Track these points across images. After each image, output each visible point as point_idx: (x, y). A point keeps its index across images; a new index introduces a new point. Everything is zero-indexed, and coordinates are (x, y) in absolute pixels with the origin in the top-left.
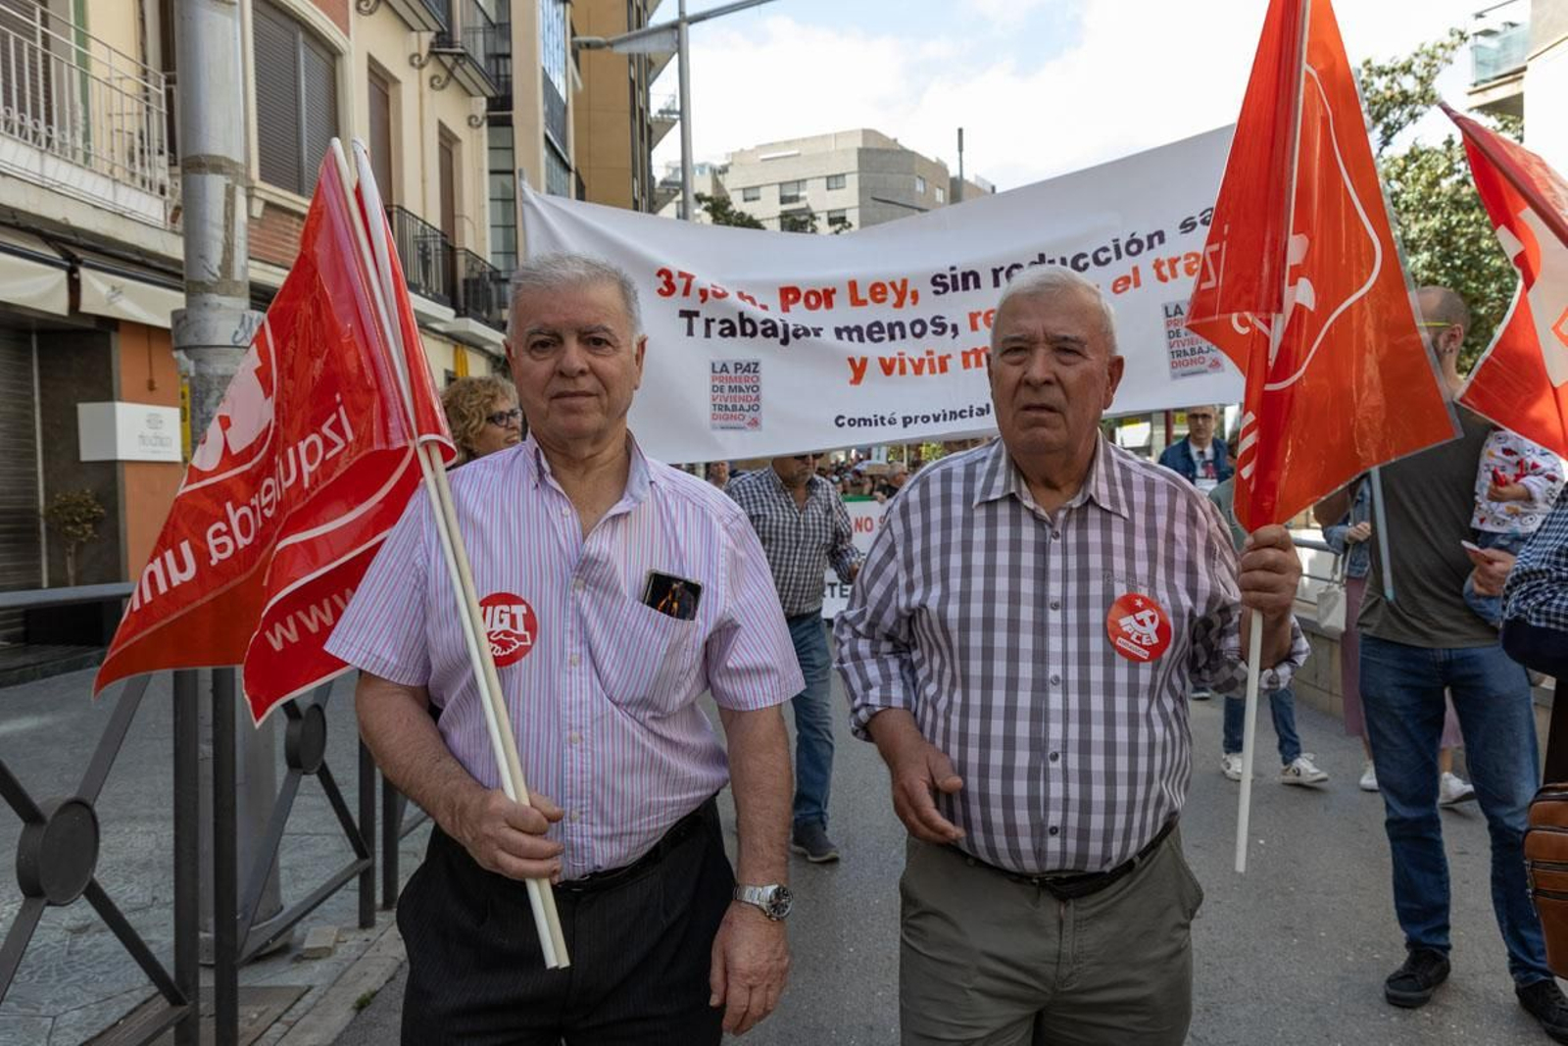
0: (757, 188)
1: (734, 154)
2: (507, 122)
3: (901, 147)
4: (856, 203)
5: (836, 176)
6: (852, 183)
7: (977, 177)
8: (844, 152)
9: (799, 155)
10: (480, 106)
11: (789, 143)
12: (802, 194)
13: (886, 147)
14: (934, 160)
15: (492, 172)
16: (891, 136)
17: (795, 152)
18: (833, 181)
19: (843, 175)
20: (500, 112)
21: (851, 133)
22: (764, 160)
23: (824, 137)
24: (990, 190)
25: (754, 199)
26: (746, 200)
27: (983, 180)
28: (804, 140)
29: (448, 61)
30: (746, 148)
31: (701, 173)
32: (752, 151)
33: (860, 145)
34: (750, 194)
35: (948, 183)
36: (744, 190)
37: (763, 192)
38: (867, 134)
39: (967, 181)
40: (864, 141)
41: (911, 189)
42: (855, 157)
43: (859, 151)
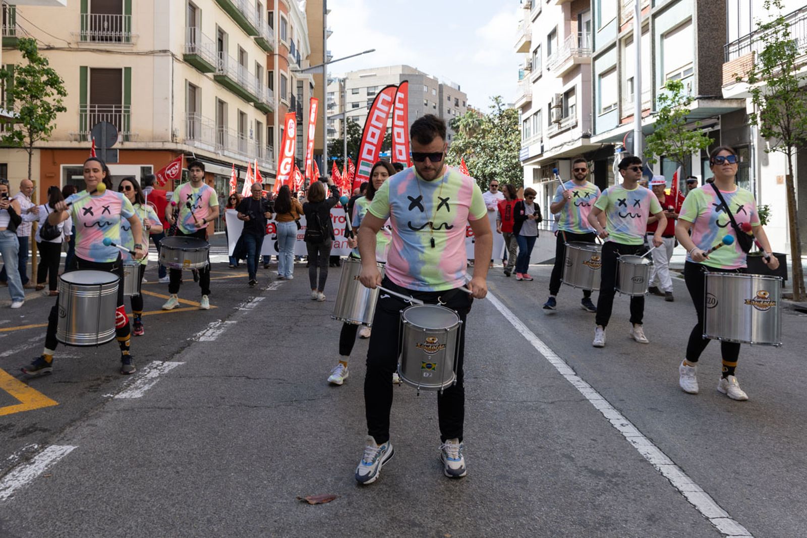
0: (358, 89)
1: (348, 73)
3: (419, 72)
7: (452, 83)
8: (394, 74)
9: (375, 75)
11: (371, 70)
12: (377, 92)
13: (411, 73)
14: (432, 78)
15: (298, 136)
16: (414, 67)
17: (375, 74)
21: (397, 66)
22: (361, 77)
23: (386, 68)
24: (457, 88)
25: (356, 93)
26: (353, 94)
27: (455, 84)
28: (378, 68)
30: (353, 71)
31: (335, 82)
32: (356, 72)
33: (401, 73)
34: (355, 91)
35: (438, 87)
36: (352, 89)
37: (360, 91)
38: (404, 67)
39: (446, 86)
40: (403, 70)
41: (422, 91)
42: (399, 77)
43: (400, 75)
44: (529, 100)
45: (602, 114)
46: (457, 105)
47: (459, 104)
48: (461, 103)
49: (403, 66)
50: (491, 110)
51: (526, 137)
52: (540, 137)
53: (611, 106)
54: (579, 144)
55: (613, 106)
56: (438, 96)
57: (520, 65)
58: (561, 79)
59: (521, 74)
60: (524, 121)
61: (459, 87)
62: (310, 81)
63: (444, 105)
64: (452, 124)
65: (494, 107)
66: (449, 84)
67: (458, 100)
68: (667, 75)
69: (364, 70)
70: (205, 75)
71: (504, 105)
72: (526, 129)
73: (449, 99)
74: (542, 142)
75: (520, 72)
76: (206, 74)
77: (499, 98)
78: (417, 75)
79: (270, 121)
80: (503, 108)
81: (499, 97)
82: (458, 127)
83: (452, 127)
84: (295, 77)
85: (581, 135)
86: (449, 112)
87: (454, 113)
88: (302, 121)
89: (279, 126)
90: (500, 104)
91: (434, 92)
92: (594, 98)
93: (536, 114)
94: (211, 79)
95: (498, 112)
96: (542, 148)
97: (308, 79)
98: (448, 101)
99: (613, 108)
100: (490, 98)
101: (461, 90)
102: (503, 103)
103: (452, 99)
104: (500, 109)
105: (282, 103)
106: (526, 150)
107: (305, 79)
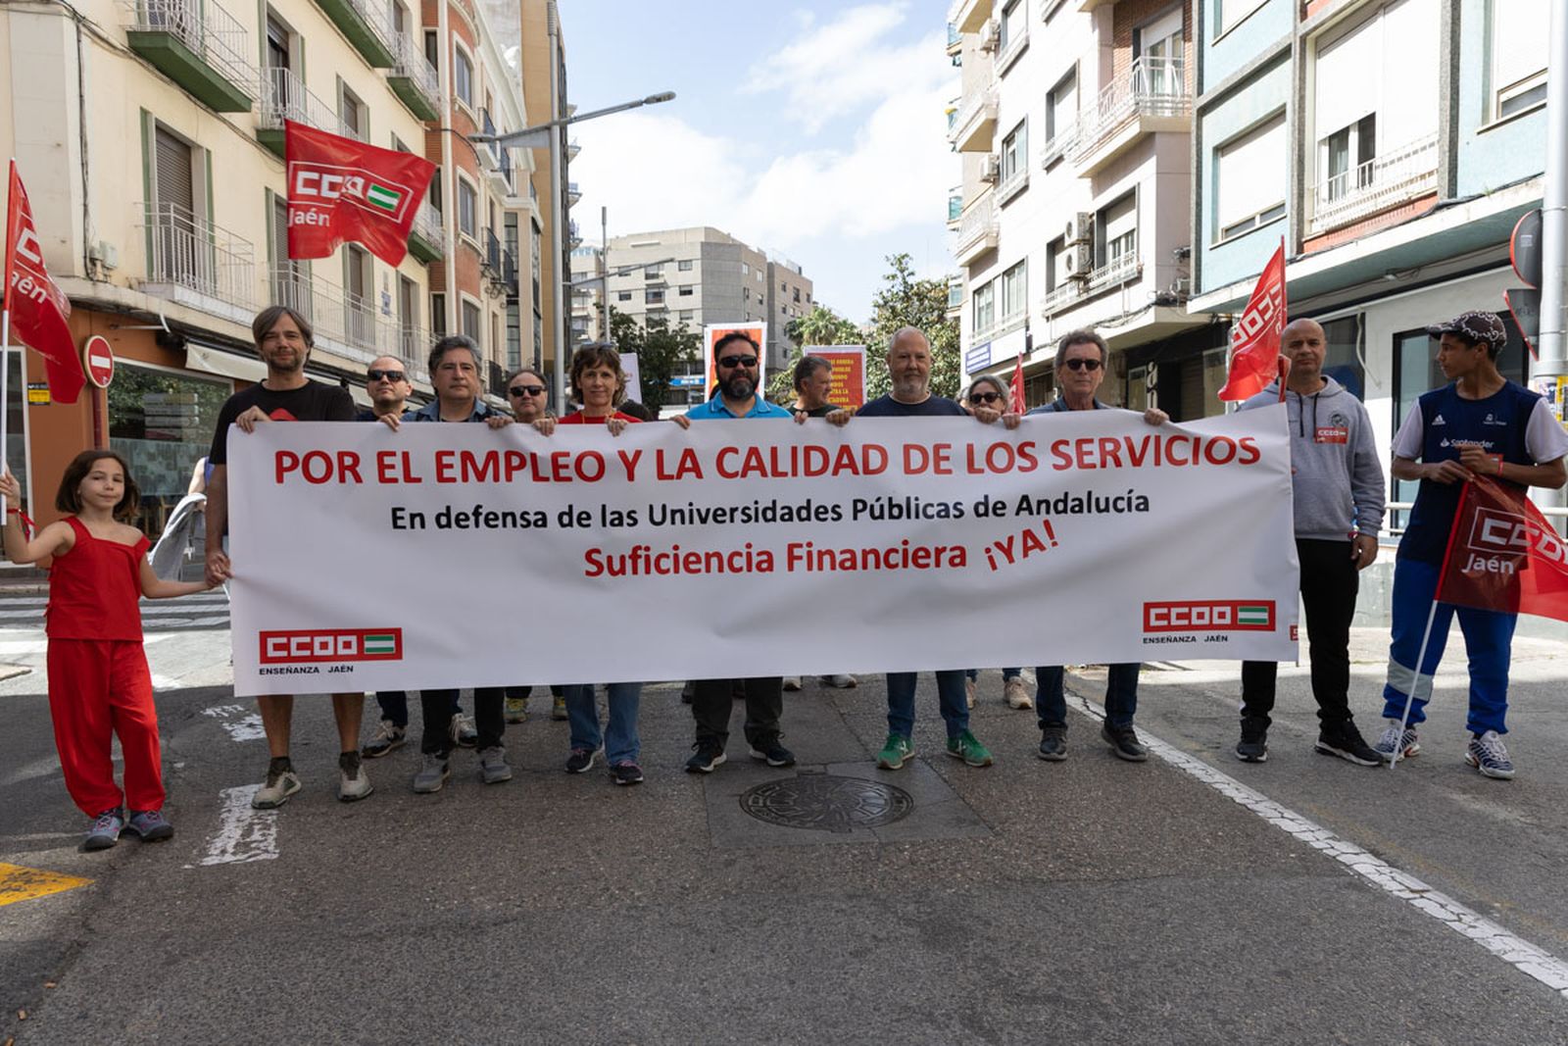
0: (629, 267)
1: (611, 241)
2: (516, 303)
3: (733, 240)
4: (700, 281)
5: (686, 261)
6: (697, 266)
7: (788, 261)
8: (691, 244)
9: (658, 244)
10: (504, 298)
11: (652, 234)
12: (661, 273)
13: (721, 241)
14: (755, 251)
15: (509, 327)
16: (726, 233)
17: (656, 241)
18: (683, 264)
19: (691, 261)
20: (513, 301)
21: (694, 230)
22: (634, 246)
23: (677, 231)
24: (796, 271)
25: (626, 275)
26: (620, 275)
27: (793, 263)
28: (663, 232)
29: (498, 286)
30: (621, 236)
31: (588, 253)
32: (625, 238)
33: (703, 240)
34: (623, 272)
35: (766, 266)
36: (619, 268)
37: (632, 270)
38: (708, 231)
39: (780, 265)
40: (706, 236)
41: (739, 272)
42: (699, 248)
43: (702, 243)
44: (992, 245)
45: (1220, 242)
46: (797, 299)
47: (801, 297)
48: (803, 297)
49: (706, 228)
50: (888, 284)
51: (979, 327)
52: (1023, 317)
53: (1253, 218)
54: (1148, 319)
55: (1258, 218)
56: (765, 283)
57: (952, 190)
58: (1088, 182)
59: (953, 207)
60: (975, 292)
61: (800, 269)
62: (531, 214)
63: (776, 298)
64: (791, 330)
65: (894, 277)
66: (784, 263)
67: (798, 290)
68: (1501, 91)
69: (639, 235)
70: (224, 121)
71: (912, 274)
72: (979, 309)
73: (784, 288)
74: (1027, 329)
75: (950, 204)
76: (222, 114)
77: (906, 259)
78: (730, 245)
79: (437, 280)
80: (911, 280)
81: (906, 255)
82: (801, 335)
83: (791, 336)
84: (501, 204)
85: (1153, 298)
86: (784, 310)
87: (791, 312)
88: (517, 295)
89: (458, 294)
90: (906, 273)
91: (759, 276)
92: (1199, 204)
93: (1009, 273)
94: (244, 136)
95: (902, 288)
96: (1029, 341)
97: (528, 210)
98: (782, 293)
99: (1258, 224)
100: (888, 259)
101: (804, 274)
102: (910, 270)
103: (789, 288)
104: (906, 282)
105: (464, 241)
106: (985, 349)
107: (520, 209)
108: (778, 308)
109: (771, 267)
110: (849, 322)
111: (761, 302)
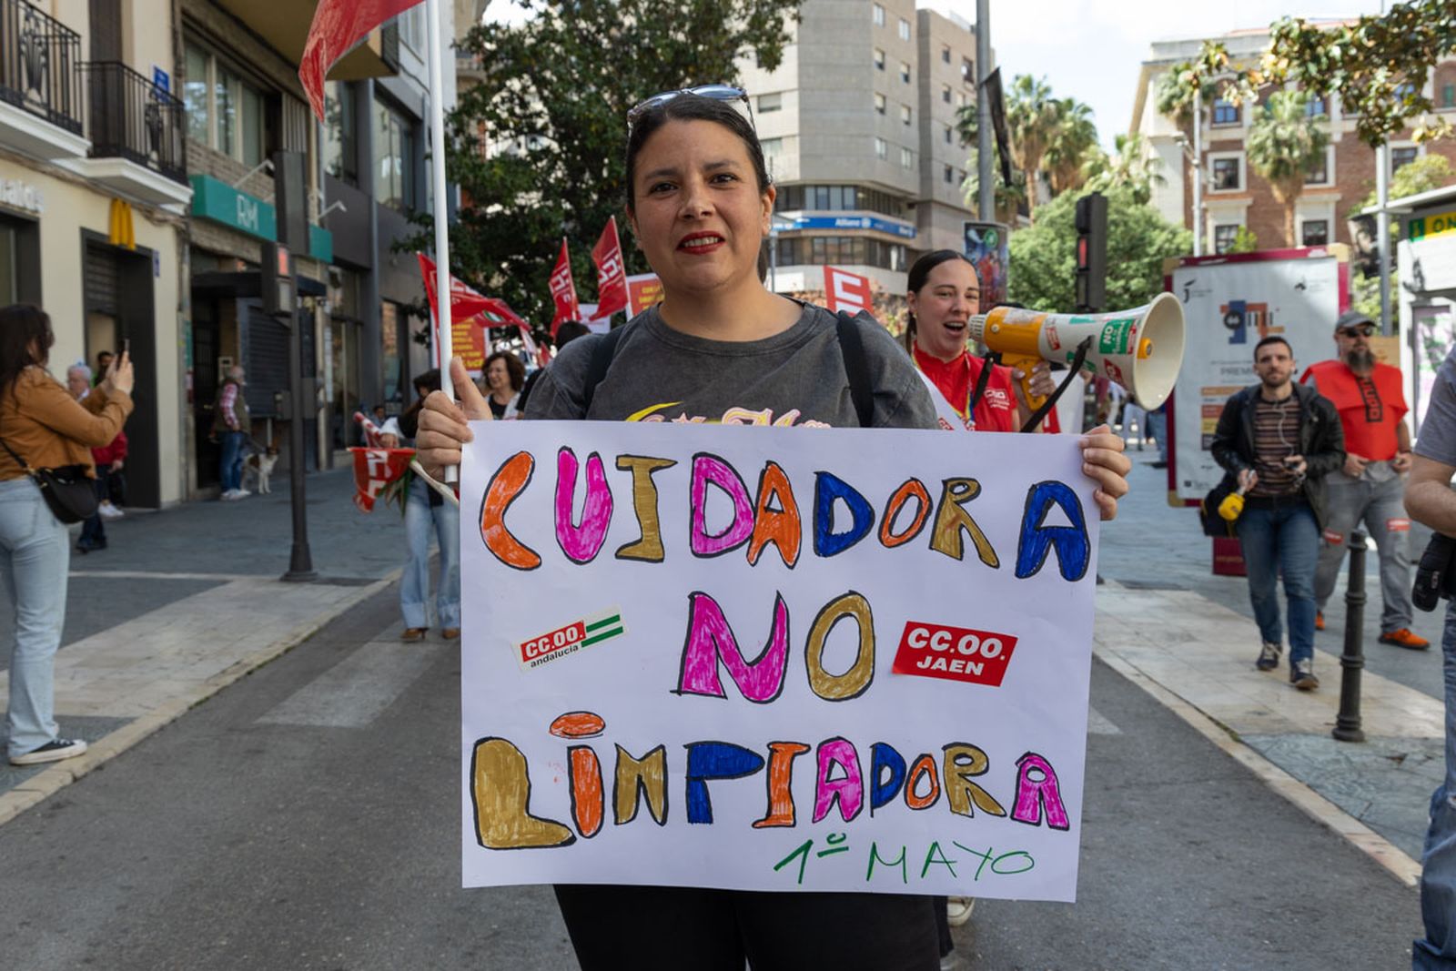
108: (937, 92)
109: (924, 17)
110: (1077, 103)
111: (907, 78)
